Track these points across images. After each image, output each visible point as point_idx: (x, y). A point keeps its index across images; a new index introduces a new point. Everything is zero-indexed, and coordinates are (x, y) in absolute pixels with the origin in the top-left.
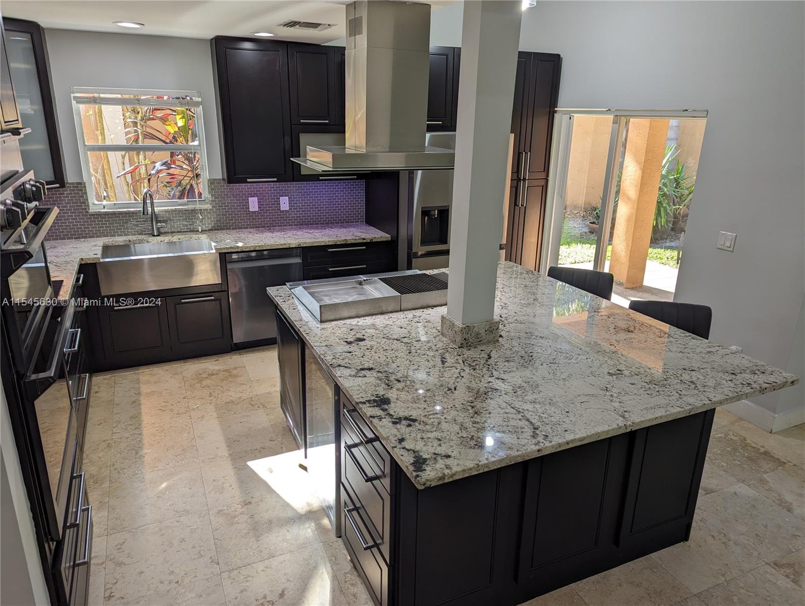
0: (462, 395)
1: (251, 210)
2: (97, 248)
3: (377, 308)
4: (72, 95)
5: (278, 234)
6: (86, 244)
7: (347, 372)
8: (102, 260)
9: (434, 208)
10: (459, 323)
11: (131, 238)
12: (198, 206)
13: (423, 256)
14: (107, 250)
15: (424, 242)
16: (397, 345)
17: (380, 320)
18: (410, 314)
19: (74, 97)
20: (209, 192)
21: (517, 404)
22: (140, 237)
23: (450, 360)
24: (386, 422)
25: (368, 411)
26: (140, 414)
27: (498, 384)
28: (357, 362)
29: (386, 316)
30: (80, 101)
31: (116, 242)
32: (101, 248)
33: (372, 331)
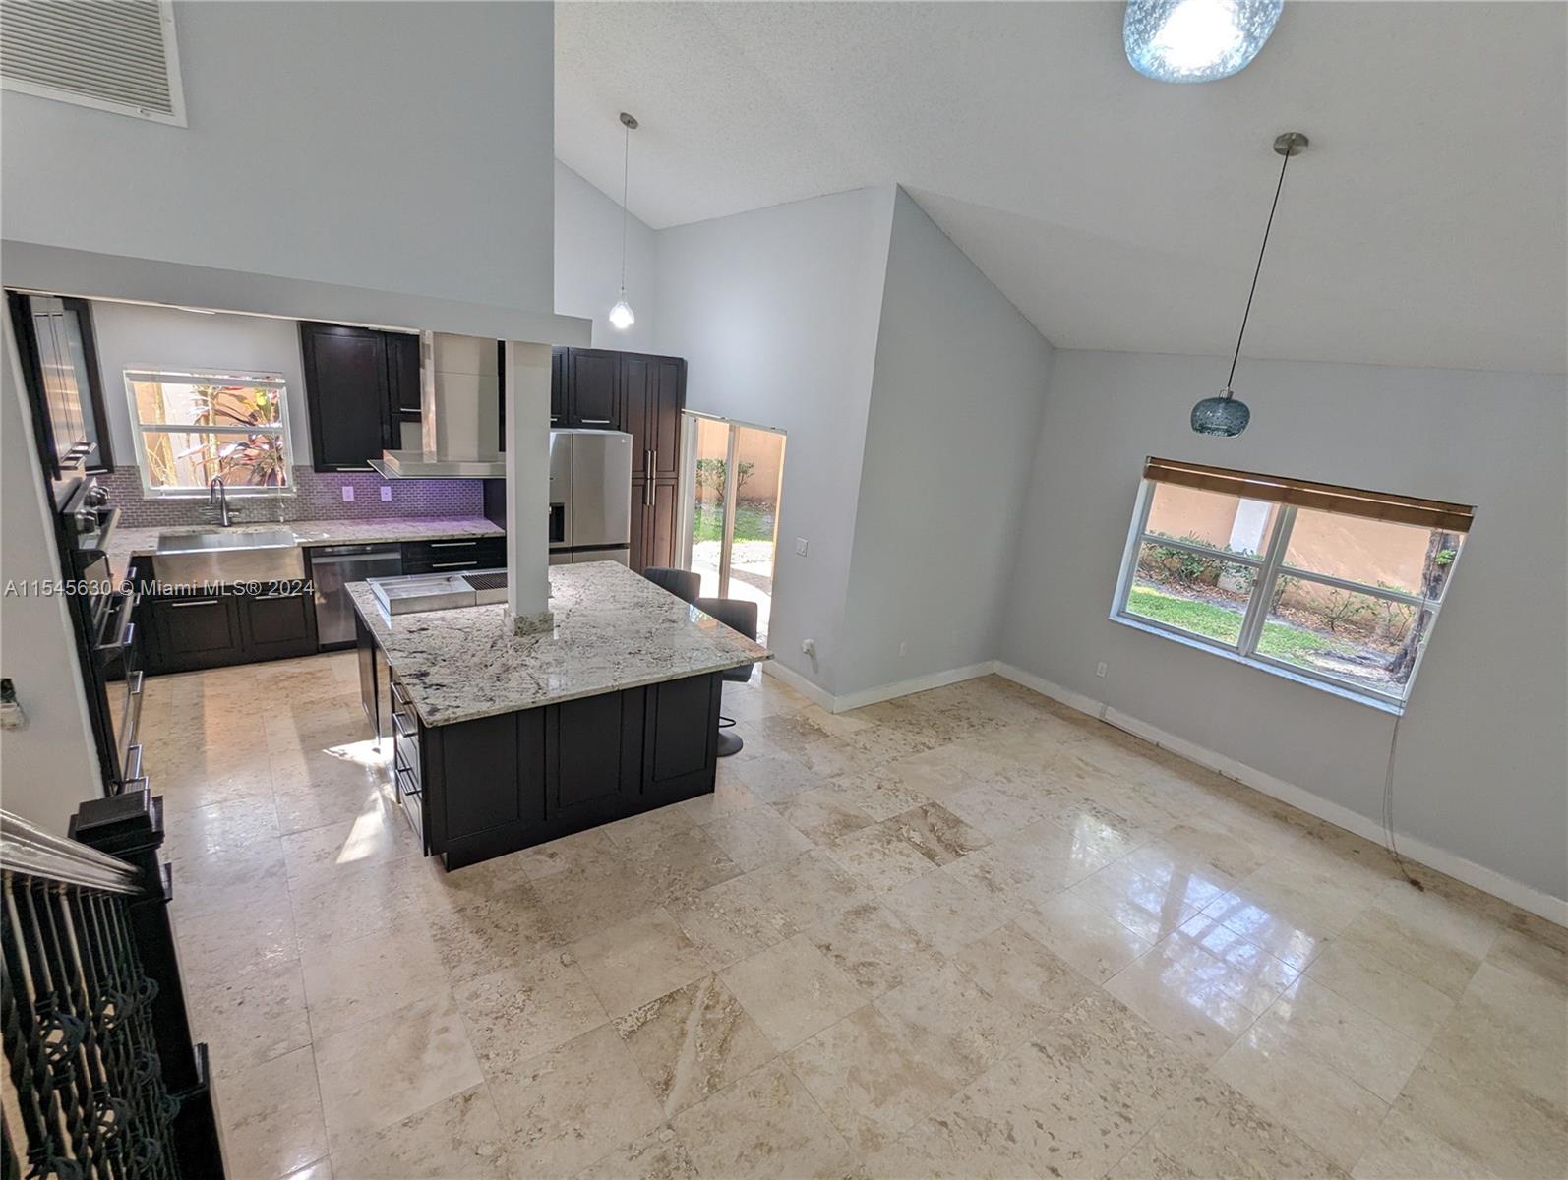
0: (494, 669)
1: (345, 500)
2: (153, 539)
3: (454, 602)
4: (124, 372)
5: (376, 526)
6: (137, 535)
8: (158, 553)
10: (514, 614)
11: (194, 528)
12: (280, 494)
14: (164, 541)
16: (457, 634)
17: (450, 614)
18: (482, 608)
19: (127, 374)
20: (294, 480)
21: (536, 675)
22: (207, 527)
23: (498, 646)
24: (420, 687)
26: (202, 715)
27: (532, 662)
28: (412, 647)
29: (459, 610)
30: (133, 377)
31: (176, 532)
32: (157, 539)
33: (438, 623)
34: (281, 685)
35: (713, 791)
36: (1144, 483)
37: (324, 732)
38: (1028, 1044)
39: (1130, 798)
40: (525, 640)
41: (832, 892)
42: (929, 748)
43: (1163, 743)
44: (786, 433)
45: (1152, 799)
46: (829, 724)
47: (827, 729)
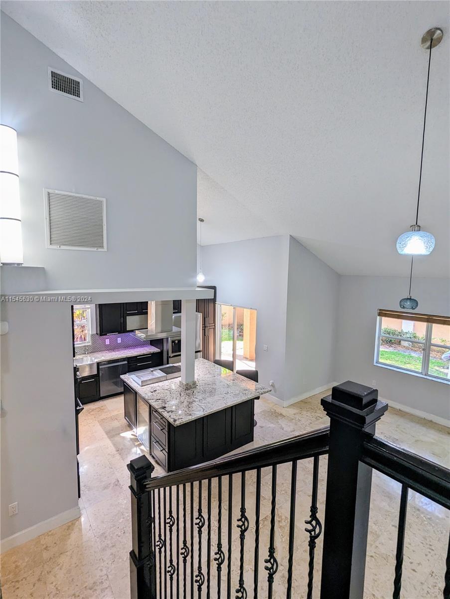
0: (186, 403)
1: (107, 344)
3: (159, 380)
5: (118, 352)
7: (153, 401)
9: (176, 340)
10: (184, 383)
12: (87, 344)
13: (173, 357)
15: (172, 352)
16: (166, 391)
17: (160, 384)
18: (170, 381)
20: (91, 339)
21: (200, 404)
23: (182, 395)
24: (166, 412)
25: (160, 410)
27: (196, 400)
28: (155, 398)
29: (162, 382)
33: (158, 388)
34: (91, 413)
35: (253, 441)
36: (378, 317)
37: (113, 430)
38: (391, 526)
39: (397, 431)
40: (189, 391)
41: (306, 475)
42: (322, 418)
43: (402, 409)
44: (256, 310)
45: (404, 430)
46: (284, 412)
47: (284, 414)
